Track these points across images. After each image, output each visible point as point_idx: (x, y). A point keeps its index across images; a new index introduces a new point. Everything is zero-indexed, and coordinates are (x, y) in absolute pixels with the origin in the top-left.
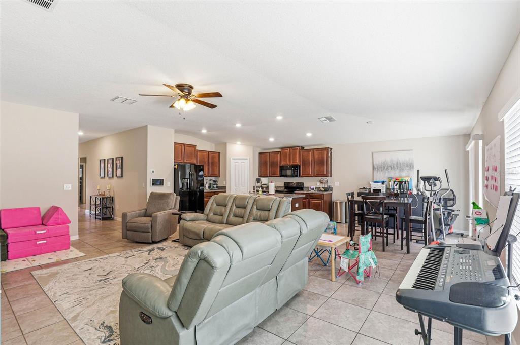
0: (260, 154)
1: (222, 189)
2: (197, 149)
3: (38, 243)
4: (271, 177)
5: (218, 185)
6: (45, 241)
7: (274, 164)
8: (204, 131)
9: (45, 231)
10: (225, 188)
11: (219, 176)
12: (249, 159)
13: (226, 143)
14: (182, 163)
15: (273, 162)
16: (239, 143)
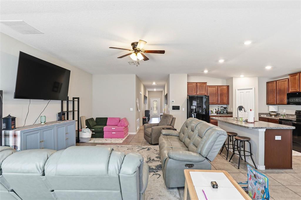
0: (268, 83)
1: (230, 114)
2: (207, 85)
3: (113, 133)
4: (278, 104)
5: (228, 111)
6: (115, 133)
7: (280, 92)
8: (206, 71)
9: (114, 128)
10: (231, 113)
11: (228, 104)
12: (253, 89)
13: (232, 78)
14: (195, 95)
15: (280, 90)
16: (242, 76)
